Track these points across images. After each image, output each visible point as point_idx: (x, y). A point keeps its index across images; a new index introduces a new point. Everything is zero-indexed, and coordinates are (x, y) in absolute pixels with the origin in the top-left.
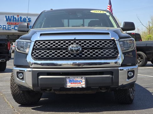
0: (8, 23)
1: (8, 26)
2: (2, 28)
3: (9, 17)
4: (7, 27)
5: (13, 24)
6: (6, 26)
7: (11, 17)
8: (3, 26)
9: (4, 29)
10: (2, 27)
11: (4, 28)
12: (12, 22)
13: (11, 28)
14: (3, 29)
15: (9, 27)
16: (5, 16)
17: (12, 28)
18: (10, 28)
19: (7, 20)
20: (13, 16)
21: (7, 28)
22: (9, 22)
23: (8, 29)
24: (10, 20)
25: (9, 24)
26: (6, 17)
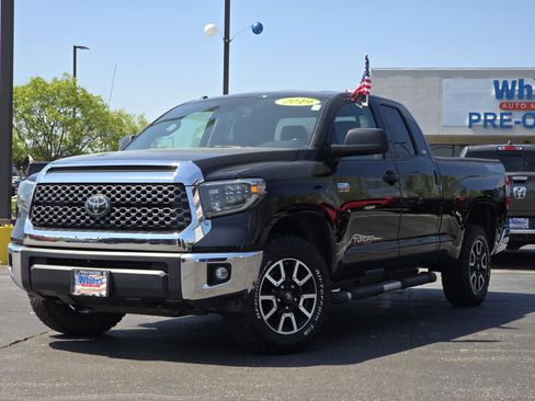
0: (501, 106)
1: (502, 115)
2: (482, 123)
3: (505, 83)
4: (499, 118)
5: (520, 108)
6: (495, 116)
7: (514, 83)
8: (486, 115)
9: (489, 124)
10: (482, 118)
11: (490, 120)
12: (516, 100)
13: (512, 123)
14: (485, 126)
15: (505, 117)
16: (492, 81)
17: (516, 123)
18: (509, 120)
19: (499, 95)
20: (521, 81)
21: (497, 123)
22: (505, 100)
23: (502, 126)
24: (510, 94)
25: (508, 108)
26: (496, 83)
